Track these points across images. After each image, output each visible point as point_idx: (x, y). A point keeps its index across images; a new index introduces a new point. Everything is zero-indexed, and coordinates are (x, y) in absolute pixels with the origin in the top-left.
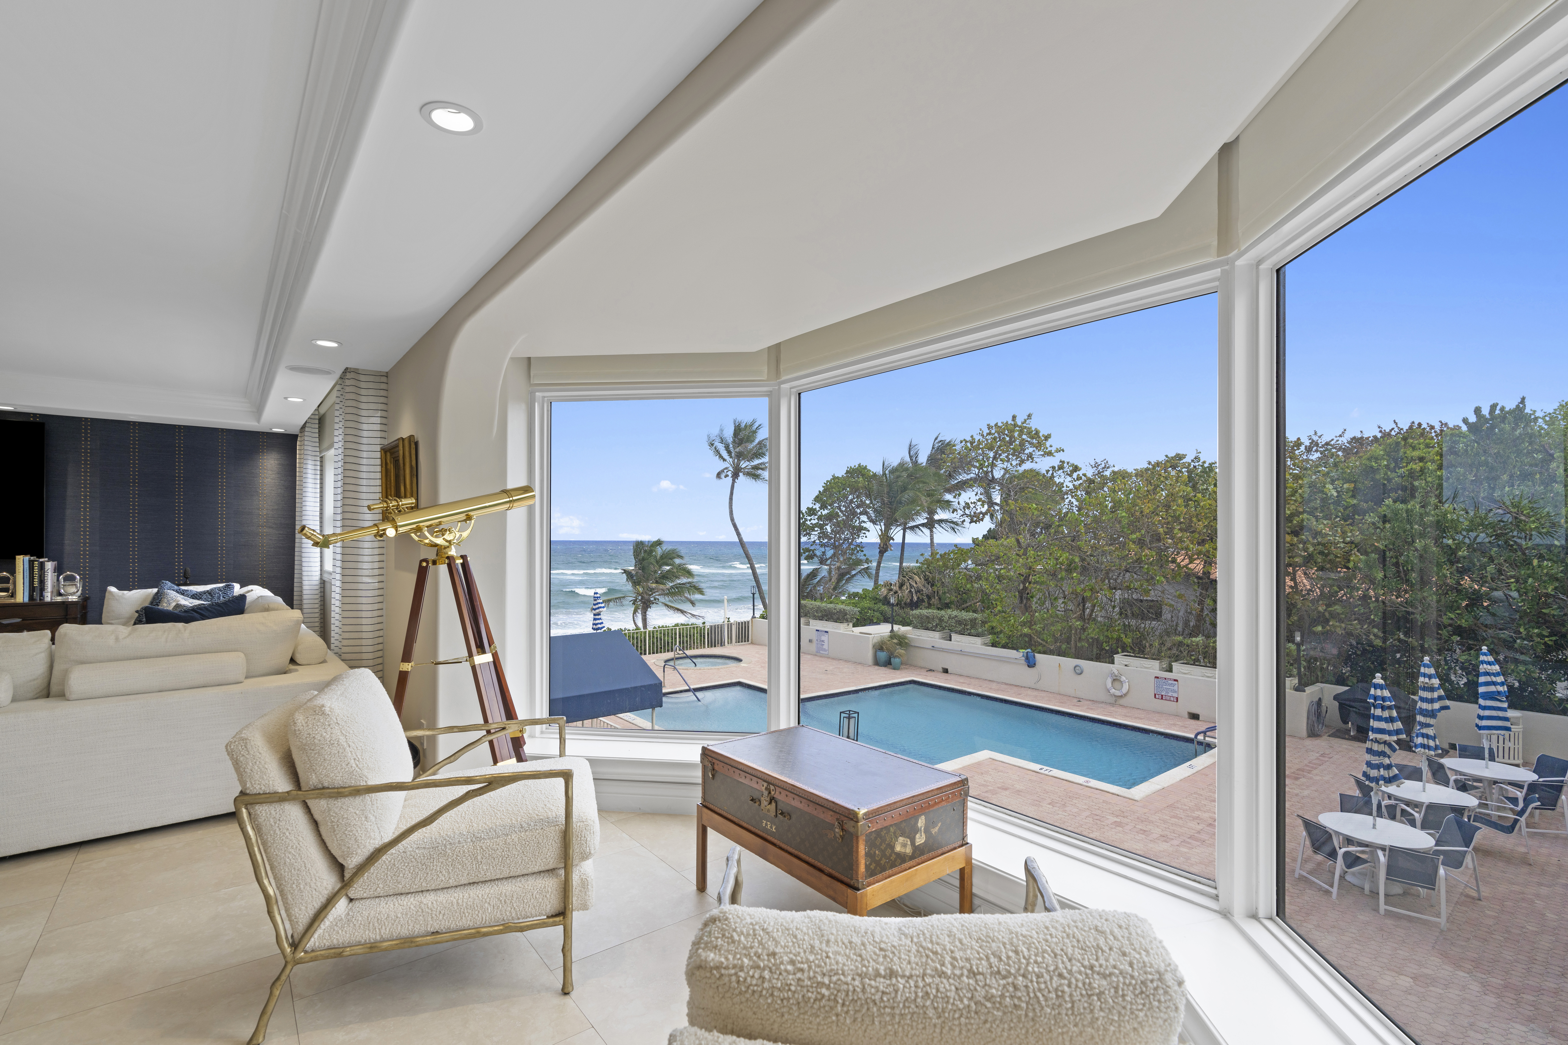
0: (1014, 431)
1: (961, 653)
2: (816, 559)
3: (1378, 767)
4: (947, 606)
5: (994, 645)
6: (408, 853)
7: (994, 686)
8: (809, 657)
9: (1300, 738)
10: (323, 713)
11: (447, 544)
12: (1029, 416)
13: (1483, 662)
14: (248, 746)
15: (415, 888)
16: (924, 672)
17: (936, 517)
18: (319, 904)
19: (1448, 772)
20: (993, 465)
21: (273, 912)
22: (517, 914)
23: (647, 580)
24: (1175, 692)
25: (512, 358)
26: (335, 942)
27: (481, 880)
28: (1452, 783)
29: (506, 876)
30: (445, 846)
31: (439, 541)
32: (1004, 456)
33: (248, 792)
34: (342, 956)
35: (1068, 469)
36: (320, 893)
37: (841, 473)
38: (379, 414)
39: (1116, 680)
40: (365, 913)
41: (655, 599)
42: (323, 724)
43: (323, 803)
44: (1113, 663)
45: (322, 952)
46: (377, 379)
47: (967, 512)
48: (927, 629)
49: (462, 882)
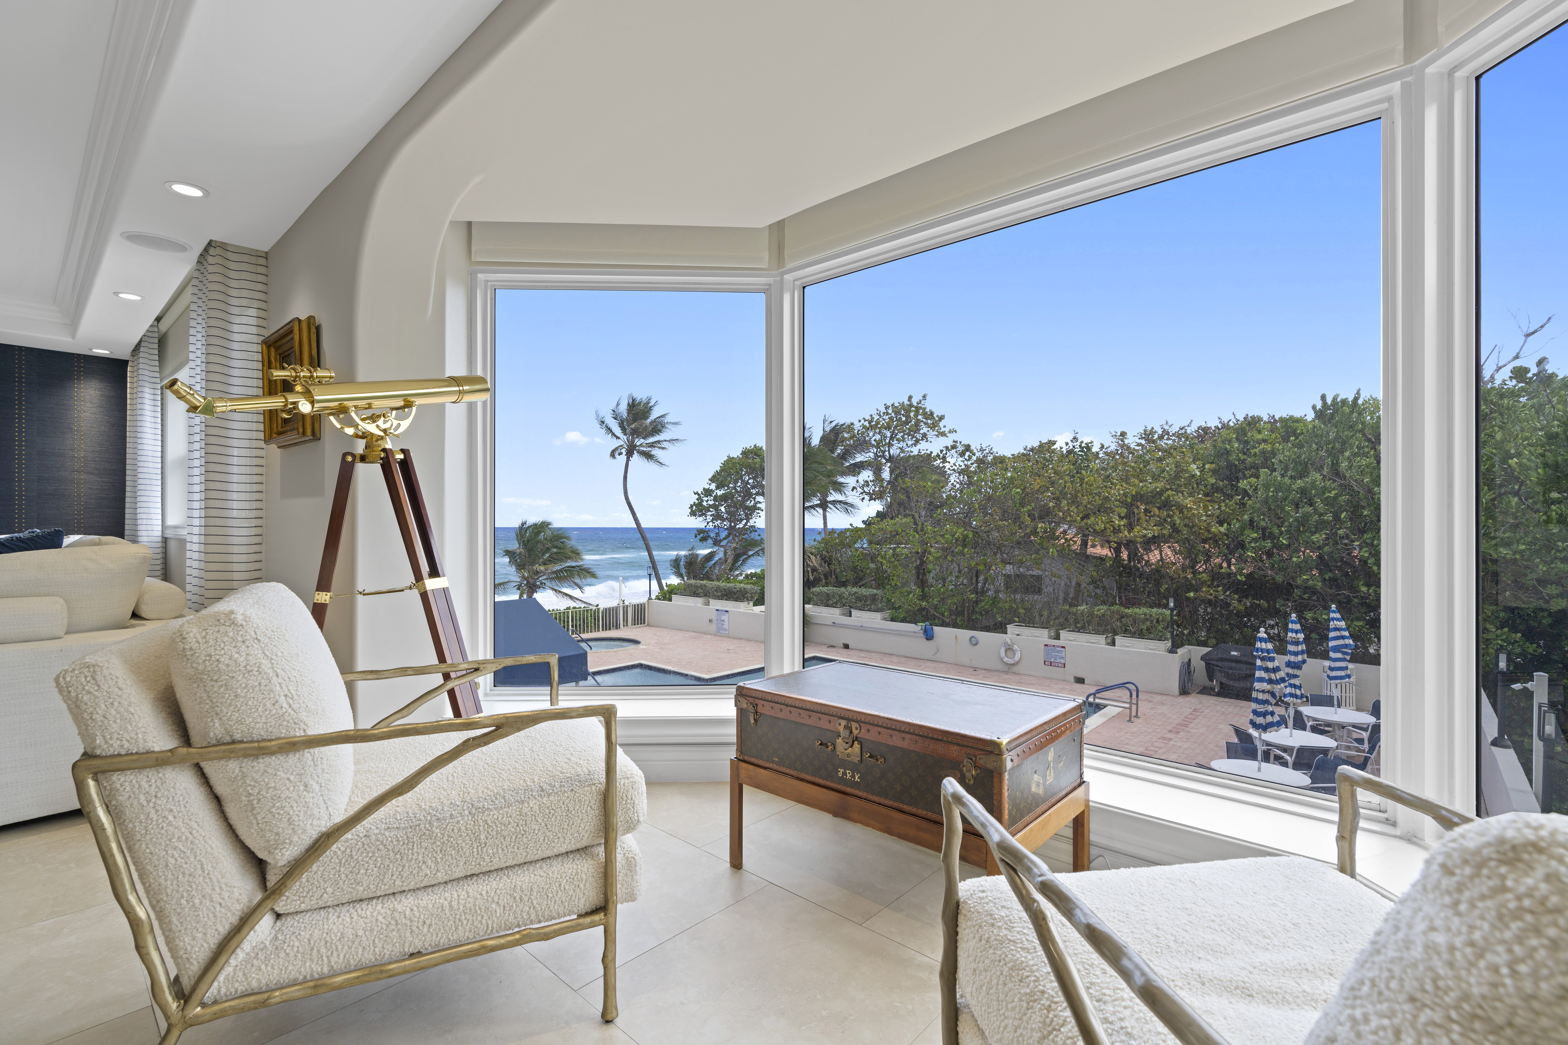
0: (910, 411)
1: (862, 628)
2: (710, 541)
3: (1264, 714)
4: (844, 584)
5: (893, 620)
6: (373, 838)
7: (894, 659)
8: (709, 637)
9: (1173, 696)
10: (233, 623)
11: (382, 434)
12: (924, 397)
13: (1333, 619)
14: (99, 677)
15: (384, 889)
16: (825, 648)
17: (830, 498)
18: (227, 927)
19: (1305, 719)
20: (890, 445)
21: (146, 947)
22: (537, 915)
23: (533, 564)
24: (1062, 658)
25: (451, 222)
26: (254, 984)
27: (484, 870)
28: (1308, 728)
29: (521, 861)
30: (430, 823)
31: (371, 428)
32: (899, 436)
33: (98, 752)
34: (268, 1006)
35: (960, 448)
36: (229, 909)
37: (736, 453)
38: (256, 304)
39: (1009, 649)
40: (305, 935)
41: (542, 583)
42: (233, 639)
43: (233, 766)
44: (1006, 633)
45: (232, 1003)
46: (253, 260)
47: (866, 489)
48: (827, 606)
49: (456, 876)
